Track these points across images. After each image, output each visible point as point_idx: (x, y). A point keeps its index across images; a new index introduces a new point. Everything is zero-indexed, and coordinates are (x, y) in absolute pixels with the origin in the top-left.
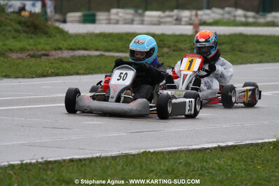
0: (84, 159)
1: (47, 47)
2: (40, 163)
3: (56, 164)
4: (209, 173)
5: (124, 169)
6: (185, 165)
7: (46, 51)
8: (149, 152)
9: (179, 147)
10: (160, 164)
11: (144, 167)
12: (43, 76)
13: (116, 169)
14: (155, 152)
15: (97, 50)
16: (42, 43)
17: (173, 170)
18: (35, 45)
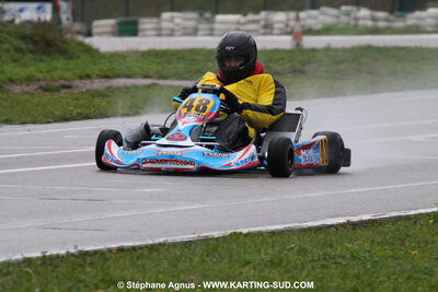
0: (141, 248)
1: (68, 75)
2: (73, 255)
3: (97, 256)
4: (336, 263)
5: (204, 261)
6: (299, 252)
7: (67, 80)
8: (241, 233)
9: (287, 226)
10: (259, 251)
11: (236, 257)
12: (65, 119)
13: (191, 260)
14: (249, 233)
15: (146, 77)
16: (59, 68)
17: (281, 260)
18: (48, 72)
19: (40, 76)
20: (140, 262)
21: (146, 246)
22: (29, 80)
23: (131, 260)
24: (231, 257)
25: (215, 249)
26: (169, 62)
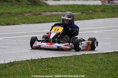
0: (58, 57)
1: (40, 11)
2: (39, 59)
3: (46, 59)
4: (111, 62)
5: (75, 61)
6: (101, 59)
7: (40, 12)
8: (85, 54)
9: (98, 52)
10: (90, 59)
11: (83, 61)
12: (39, 23)
13: (71, 61)
14: (87, 54)
15: (61, 12)
16: (38, 9)
17: (96, 62)
18: (35, 10)
19: (33, 11)
20: (57, 61)
21: (59, 57)
22: (30, 12)
23: (55, 61)
24: (82, 60)
25: (78, 58)
26: (68, 8)
